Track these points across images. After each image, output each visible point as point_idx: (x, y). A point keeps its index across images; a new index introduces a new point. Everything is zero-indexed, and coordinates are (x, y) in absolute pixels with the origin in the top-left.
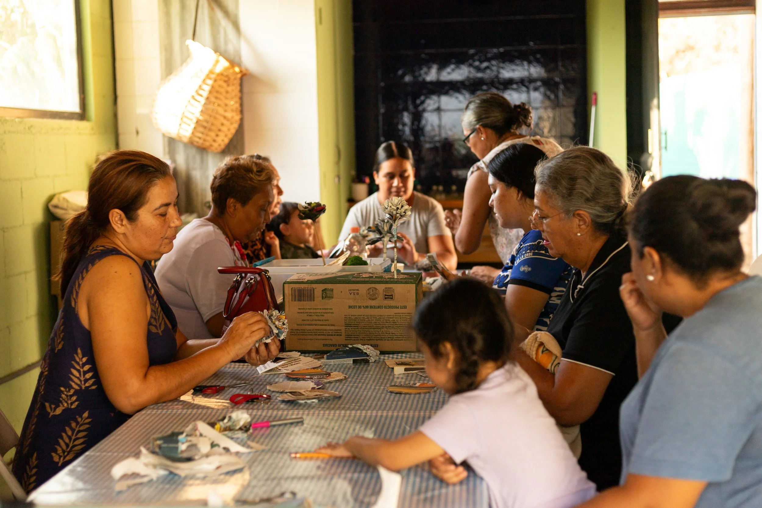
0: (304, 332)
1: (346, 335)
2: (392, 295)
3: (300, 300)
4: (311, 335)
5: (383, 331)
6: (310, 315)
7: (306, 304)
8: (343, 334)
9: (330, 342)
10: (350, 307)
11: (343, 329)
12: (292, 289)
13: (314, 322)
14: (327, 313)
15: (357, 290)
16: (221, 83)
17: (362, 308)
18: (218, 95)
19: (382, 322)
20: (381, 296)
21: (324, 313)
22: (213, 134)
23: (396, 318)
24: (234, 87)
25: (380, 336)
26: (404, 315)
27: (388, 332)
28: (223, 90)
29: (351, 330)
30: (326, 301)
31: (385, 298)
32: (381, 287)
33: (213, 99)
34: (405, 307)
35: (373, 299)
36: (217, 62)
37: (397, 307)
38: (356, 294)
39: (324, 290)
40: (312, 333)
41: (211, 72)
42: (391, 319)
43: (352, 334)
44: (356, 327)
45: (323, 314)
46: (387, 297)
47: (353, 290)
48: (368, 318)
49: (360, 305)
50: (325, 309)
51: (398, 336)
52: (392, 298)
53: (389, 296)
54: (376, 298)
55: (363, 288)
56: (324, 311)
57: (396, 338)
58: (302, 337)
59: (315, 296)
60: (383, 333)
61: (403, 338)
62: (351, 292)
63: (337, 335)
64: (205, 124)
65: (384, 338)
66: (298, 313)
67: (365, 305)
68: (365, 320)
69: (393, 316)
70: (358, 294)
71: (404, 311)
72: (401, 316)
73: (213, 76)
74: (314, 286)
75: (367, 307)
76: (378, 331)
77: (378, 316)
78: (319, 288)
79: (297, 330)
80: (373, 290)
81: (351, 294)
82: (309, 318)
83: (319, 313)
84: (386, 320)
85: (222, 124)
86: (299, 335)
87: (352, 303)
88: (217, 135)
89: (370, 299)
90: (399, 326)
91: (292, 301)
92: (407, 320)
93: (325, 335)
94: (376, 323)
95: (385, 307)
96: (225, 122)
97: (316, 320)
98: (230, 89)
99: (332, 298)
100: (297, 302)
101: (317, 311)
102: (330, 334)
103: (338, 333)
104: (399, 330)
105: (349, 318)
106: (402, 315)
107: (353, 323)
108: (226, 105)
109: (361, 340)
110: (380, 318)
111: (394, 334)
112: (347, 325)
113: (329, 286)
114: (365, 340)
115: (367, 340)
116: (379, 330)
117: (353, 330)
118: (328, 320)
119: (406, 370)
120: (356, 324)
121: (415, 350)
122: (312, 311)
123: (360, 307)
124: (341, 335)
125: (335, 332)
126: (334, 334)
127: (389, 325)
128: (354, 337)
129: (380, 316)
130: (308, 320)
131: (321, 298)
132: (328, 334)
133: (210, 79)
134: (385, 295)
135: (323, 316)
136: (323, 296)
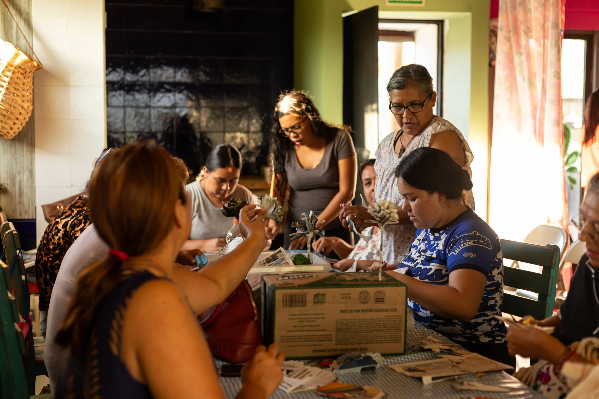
0: (294, 339)
1: (336, 340)
2: (383, 298)
3: (291, 306)
4: (302, 341)
5: (372, 335)
6: (301, 321)
7: (296, 310)
8: (334, 339)
9: (320, 348)
10: (342, 311)
11: (334, 333)
12: (283, 295)
13: (306, 328)
14: (318, 318)
15: (349, 294)
16: (19, 75)
17: (354, 312)
18: (17, 87)
19: (372, 326)
20: (372, 300)
21: (316, 318)
22: (11, 123)
23: (386, 321)
24: (29, 80)
25: (370, 339)
26: (394, 317)
27: (377, 335)
28: (20, 82)
29: (341, 334)
30: (318, 306)
31: (376, 302)
32: (372, 291)
33: (12, 90)
34: (395, 310)
35: (365, 303)
36: (17, 55)
37: (387, 310)
38: (348, 298)
39: (316, 296)
40: (302, 339)
41: (10, 65)
42: (382, 323)
43: (343, 339)
44: (347, 331)
45: (314, 320)
46: (378, 300)
47: (345, 294)
48: (359, 322)
49: (351, 309)
50: (317, 314)
51: (387, 338)
52: (383, 301)
53: (380, 300)
54: (367, 302)
55: (355, 292)
56: (316, 316)
57: (385, 340)
58: (291, 344)
59: (307, 301)
60: (373, 336)
61: (392, 340)
62: (343, 296)
63: (328, 340)
64: (5, 113)
65: (373, 341)
66: (290, 319)
67: (357, 308)
68: (356, 324)
69: (384, 319)
70: (349, 298)
71: (394, 313)
72: (391, 319)
73: (12, 68)
74: (306, 291)
75: (358, 311)
76: (368, 335)
77: (369, 319)
78: (311, 293)
79: (288, 337)
80: (364, 294)
81: (342, 298)
82: (302, 324)
83: (311, 318)
84: (377, 323)
85: (20, 114)
86: (289, 342)
87: (343, 307)
88: (14, 124)
89: (361, 303)
90: (389, 328)
91: (283, 307)
92: (396, 323)
93: (315, 341)
94: (367, 326)
95: (376, 311)
96: (23, 111)
97: (307, 326)
98: (26, 81)
99: (323, 302)
100: (288, 309)
101: (309, 316)
102: (321, 339)
103: (328, 338)
104: (388, 333)
105: (341, 322)
106: (392, 317)
107: (345, 328)
108: (23, 96)
109: (351, 344)
110: (371, 322)
111: (383, 337)
112: (338, 330)
113: (321, 291)
114: (354, 344)
115: (357, 344)
116: (369, 333)
117: (344, 334)
118: (319, 326)
119: (433, 379)
120: (348, 329)
121: (402, 351)
122: (303, 317)
123: (351, 311)
124: (331, 340)
125: (326, 338)
126: (325, 339)
127: (380, 329)
128: (345, 342)
129: (371, 319)
130: (299, 326)
131: (312, 304)
132: (319, 339)
133: (10, 71)
134: (377, 299)
135: (315, 321)
136: (315, 301)
